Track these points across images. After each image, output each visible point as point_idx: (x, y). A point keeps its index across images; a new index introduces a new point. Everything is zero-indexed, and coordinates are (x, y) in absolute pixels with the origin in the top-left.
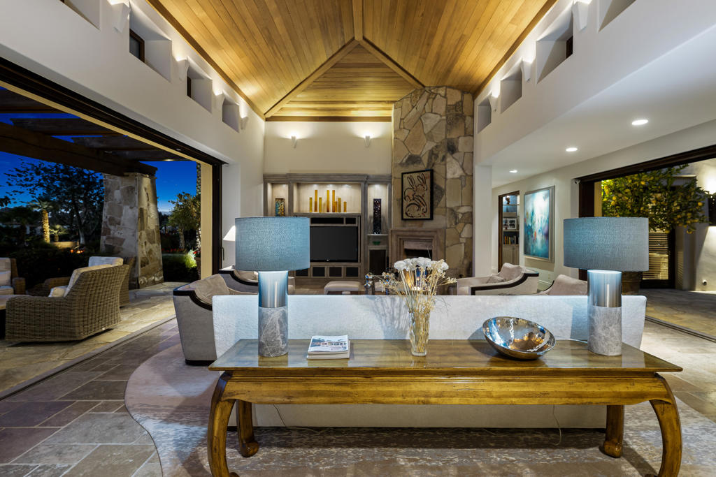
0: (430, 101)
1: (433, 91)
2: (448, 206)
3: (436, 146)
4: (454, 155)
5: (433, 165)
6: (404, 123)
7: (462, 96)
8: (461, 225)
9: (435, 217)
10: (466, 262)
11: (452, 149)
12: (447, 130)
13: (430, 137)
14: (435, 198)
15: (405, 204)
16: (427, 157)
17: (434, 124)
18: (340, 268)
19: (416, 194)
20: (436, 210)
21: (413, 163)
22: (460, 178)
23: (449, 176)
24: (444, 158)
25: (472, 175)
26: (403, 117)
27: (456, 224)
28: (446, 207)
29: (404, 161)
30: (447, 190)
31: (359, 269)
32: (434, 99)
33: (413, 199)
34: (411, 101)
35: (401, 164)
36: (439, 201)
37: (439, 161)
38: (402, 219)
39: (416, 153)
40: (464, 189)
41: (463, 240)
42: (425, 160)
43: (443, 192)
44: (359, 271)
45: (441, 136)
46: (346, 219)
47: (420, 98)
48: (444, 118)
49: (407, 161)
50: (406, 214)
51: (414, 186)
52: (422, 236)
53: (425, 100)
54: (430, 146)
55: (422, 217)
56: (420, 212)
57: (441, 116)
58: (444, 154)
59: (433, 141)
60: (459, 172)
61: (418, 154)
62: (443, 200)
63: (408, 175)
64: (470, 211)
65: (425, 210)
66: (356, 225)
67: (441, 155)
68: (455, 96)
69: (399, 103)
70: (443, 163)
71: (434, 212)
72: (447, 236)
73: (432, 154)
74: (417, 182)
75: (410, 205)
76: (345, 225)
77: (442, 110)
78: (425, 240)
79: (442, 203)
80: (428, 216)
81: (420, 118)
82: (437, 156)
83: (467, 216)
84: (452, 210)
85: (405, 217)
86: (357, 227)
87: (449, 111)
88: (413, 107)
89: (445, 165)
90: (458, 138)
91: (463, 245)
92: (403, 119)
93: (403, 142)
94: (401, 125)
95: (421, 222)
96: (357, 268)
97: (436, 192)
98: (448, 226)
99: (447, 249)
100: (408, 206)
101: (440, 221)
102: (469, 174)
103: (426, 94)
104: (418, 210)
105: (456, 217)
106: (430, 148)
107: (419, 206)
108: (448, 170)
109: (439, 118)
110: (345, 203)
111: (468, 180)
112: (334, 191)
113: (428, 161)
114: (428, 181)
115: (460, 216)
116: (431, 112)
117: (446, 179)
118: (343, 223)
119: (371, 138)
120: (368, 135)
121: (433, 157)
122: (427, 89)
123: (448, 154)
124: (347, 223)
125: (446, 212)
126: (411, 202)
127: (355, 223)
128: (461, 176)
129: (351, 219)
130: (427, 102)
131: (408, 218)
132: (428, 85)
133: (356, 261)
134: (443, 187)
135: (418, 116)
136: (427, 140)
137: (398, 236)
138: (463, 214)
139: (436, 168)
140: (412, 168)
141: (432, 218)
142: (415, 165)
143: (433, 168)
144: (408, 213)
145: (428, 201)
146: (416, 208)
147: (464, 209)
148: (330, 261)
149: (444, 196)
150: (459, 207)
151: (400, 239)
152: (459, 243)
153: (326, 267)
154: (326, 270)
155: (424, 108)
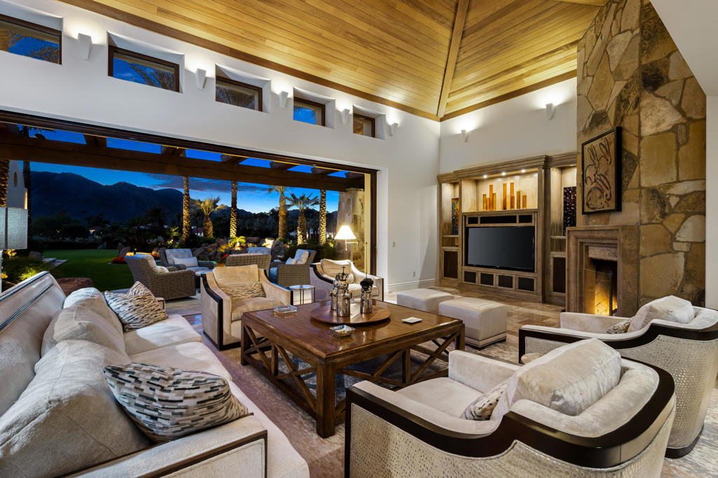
0: (618, 15)
2: (644, 184)
3: (626, 87)
4: (659, 90)
5: (622, 120)
6: (587, 68)
8: (677, 218)
9: (625, 205)
10: (689, 288)
11: (655, 82)
12: (642, 50)
13: (617, 75)
15: (586, 190)
16: (614, 109)
17: (623, 50)
18: (512, 278)
19: (599, 173)
20: (626, 194)
21: (598, 124)
22: (674, 128)
23: (647, 130)
24: (638, 102)
25: (703, 120)
26: (586, 59)
27: (664, 215)
28: (640, 187)
29: (587, 125)
30: (643, 156)
31: (535, 281)
32: (623, 9)
33: (595, 181)
34: (595, 29)
35: (584, 131)
36: (630, 178)
37: (630, 109)
38: (584, 213)
39: (601, 106)
40: (683, 149)
41: (680, 247)
42: (612, 114)
43: (635, 160)
44: (535, 284)
45: (632, 66)
46: (520, 216)
47: (606, 18)
48: (638, 31)
49: (590, 125)
50: (588, 204)
51: (596, 161)
53: (612, 18)
54: (618, 89)
55: (606, 208)
56: (603, 200)
57: (632, 31)
58: (637, 94)
59: (623, 79)
60: (671, 121)
61: (603, 108)
62: (635, 175)
63: (590, 145)
64: (697, 189)
65: (609, 196)
66: (532, 224)
67: (632, 100)
69: (582, 40)
70: (636, 111)
71: (623, 197)
72: (643, 238)
73: (622, 101)
74: (599, 154)
75: (590, 191)
76: (518, 224)
77: (635, 19)
79: (634, 182)
80: (612, 206)
81: (605, 50)
82: (627, 101)
83: (690, 199)
84: (653, 191)
85: (587, 210)
86: (534, 227)
88: (597, 37)
89: (639, 114)
90: (668, 56)
91: (681, 255)
92: (587, 62)
93: (587, 97)
94: (584, 72)
95: (606, 216)
96: (533, 280)
97: (626, 163)
98: (645, 220)
99: (642, 261)
100: (589, 194)
101: (633, 212)
104: (600, 198)
105: (664, 204)
106: (618, 92)
107: (602, 192)
108: (643, 122)
109: (630, 36)
110: (525, 197)
111: (694, 126)
112: (512, 184)
113: (616, 114)
114: (613, 148)
115: (673, 201)
116: (620, 32)
117: (640, 138)
118: (515, 222)
120: (548, 103)
121: (622, 105)
123: (646, 93)
124: (520, 222)
125: (640, 196)
126: (592, 186)
128: (676, 125)
129: (526, 218)
130: (614, 19)
131: (590, 210)
133: (533, 271)
134: (635, 152)
135: (603, 47)
136: (615, 80)
137: (577, 238)
138: (681, 197)
139: (626, 123)
140: (596, 132)
141: (619, 208)
142: (600, 127)
143: (622, 124)
144: (590, 203)
146: (598, 194)
147: (684, 188)
148: (500, 268)
149: (637, 168)
150: (670, 185)
151: (581, 243)
152: (672, 251)
153: (495, 275)
154: (494, 277)
155: (611, 30)
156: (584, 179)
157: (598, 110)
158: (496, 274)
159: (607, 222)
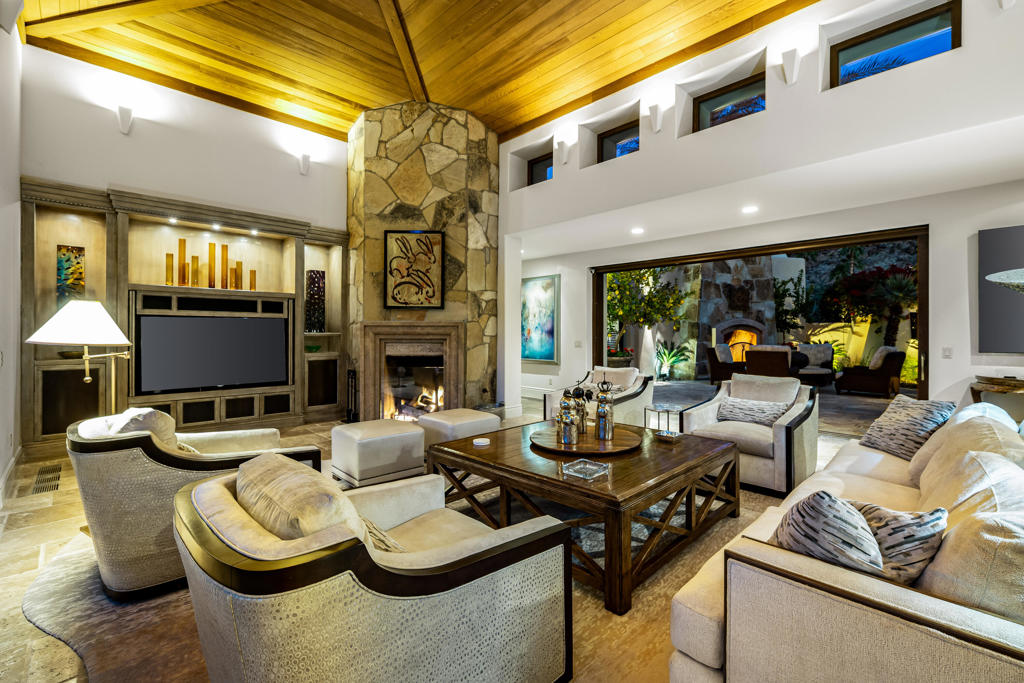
0: (439, 126)
1: (443, 111)
2: (469, 289)
3: (450, 198)
4: (477, 215)
5: (444, 225)
6: (386, 149)
7: (486, 133)
8: (485, 317)
9: (448, 304)
10: (490, 370)
11: (475, 207)
12: (468, 176)
13: (438, 180)
14: (447, 275)
15: (391, 281)
16: (433, 212)
17: (446, 162)
18: (252, 399)
19: (414, 267)
20: (450, 294)
21: (406, 217)
22: (484, 250)
23: (471, 245)
24: (463, 218)
25: (497, 249)
26: (384, 138)
27: (480, 315)
28: (466, 290)
29: (387, 212)
30: (469, 264)
31: (291, 397)
32: (445, 124)
33: (408, 275)
34: (401, 116)
35: (381, 216)
36: (456, 281)
37: (454, 220)
38: (386, 307)
39: (411, 200)
40: (488, 266)
41: (486, 340)
42: (429, 215)
43: (461, 268)
44: (291, 401)
45: (457, 183)
46: (264, 303)
47: (419, 116)
48: (465, 157)
49: (392, 213)
50: (394, 298)
51: (410, 255)
52: (428, 334)
53: (430, 122)
54: (437, 195)
55: (426, 304)
56: (422, 297)
57: (459, 154)
58: (464, 211)
59: (445, 189)
60: (482, 243)
61: (416, 204)
62: (461, 279)
63: (399, 236)
64: (494, 297)
65: (431, 293)
66: (284, 315)
67: (458, 212)
68: (478, 131)
69: (375, 113)
70: (463, 224)
71: (446, 297)
72: (468, 333)
73: (442, 208)
74: (416, 248)
75: (400, 284)
76: (259, 314)
77: (461, 145)
78: (431, 341)
79: (460, 284)
80: (436, 302)
81: (419, 148)
82: (451, 213)
83: (491, 303)
84: (474, 295)
85: (391, 302)
86: (286, 320)
87: (471, 149)
88: (406, 128)
89: (466, 228)
90: (482, 191)
91: (486, 346)
92: (386, 142)
93: (386, 181)
94: (380, 150)
95: (422, 312)
96: (288, 396)
97: (450, 267)
98: (470, 319)
99: (468, 353)
100: (396, 287)
101: (457, 311)
102: (494, 246)
103: (431, 114)
104: (417, 293)
105: (479, 306)
106: (439, 198)
107: (420, 288)
108: (470, 237)
109: (454, 155)
110: (253, 273)
111: (493, 252)
112: (225, 248)
113: (435, 217)
114: (437, 249)
115: (484, 304)
116: (441, 143)
117: (467, 249)
118: (255, 310)
119: (312, 160)
120: (307, 153)
121: (445, 212)
122: (433, 106)
123: (470, 213)
124: (264, 311)
125: (467, 298)
126: (403, 280)
127: (281, 312)
128: (485, 248)
129: (273, 305)
130: (432, 125)
131: (397, 305)
132: (436, 101)
133: (285, 383)
134: (462, 260)
135: (415, 144)
136: (433, 185)
137: (376, 334)
138: (487, 302)
139: (450, 231)
140: (402, 225)
141: (442, 307)
142: (410, 220)
143: (445, 230)
144: (398, 297)
145: (436, 279)
146: (414, 289)
147: (488, 296)
148: (226, 387)
149: (464, 274)
150: (482, 292)
151: (381, 340)
152: (483, 344)
153: (217, 400)
154: (216, 406)
155: (428, 134)
156: (386, 270)
157: (406, 202)
158: (220, 399)
159: (424, 317)
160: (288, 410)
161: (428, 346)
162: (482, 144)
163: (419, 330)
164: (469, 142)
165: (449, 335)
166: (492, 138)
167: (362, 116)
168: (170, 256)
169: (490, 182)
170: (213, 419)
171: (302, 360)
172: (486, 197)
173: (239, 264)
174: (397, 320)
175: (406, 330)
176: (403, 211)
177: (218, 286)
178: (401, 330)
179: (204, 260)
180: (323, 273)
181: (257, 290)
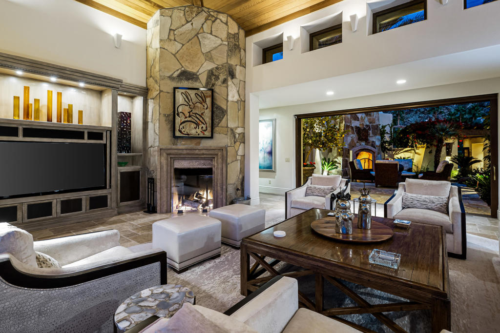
0: (209, 22)
1: (212, 13)
2: (229, 126)
3: (217, 68)
4: (233, 80)
5: (213, 85)
6: (174, 35)
7: (239, 30)
8: (238, 144)
10: (241, 177)
11: (232, 75)
12: (228, 55)
13: (209, 56)
14: (215, 117)
15: (178, 120)
16: (205, 77)
17: (214, 46)
18: (81, 199)
19: (194, 111)
20: (216, 129)
21: (188, 79)
22: (237, 102)
23: (230, 99)
24: (225, 81)
25: (245, 101)
26: (173, 28)
27: (235, 142)
28: (227, 127)
29: (175, 75)
30: (228, 110)
31: (109, 197)
32: (213, 22)
33: (190, 116)
34: (185, 14)
35: (171, 78)
36: (221, 121)
37: (219, 82)
38: (174, 137)
39: (191, 69)
40: (239, 112)
41: (239, 158)
42: (203, 78)
43: (224, 112)
44: (109, 200)
45: (221, 59)
46: (89, 133)
47: (196, 15)
48: (226, 43)
49: (179, 76)
50: (180, 131)
51: (191, 103)
52: (203, 154)
53: (203, 20)
54: (209, 66)
55: (202, 135)
56: (199, 131)
57: (222, 41)
58: (225, 77)
59: (214, 62)
60: (236, 98)
61: (195, 71)
62: (224, 120)
63: (183, 91)
64: (243, 132)
65: (204, 128)
66: (104, 142)
67: (222, 77)
68: (234, 28)
69: (167, 11)
70: (225, 85)
71: (214, 130)
72: (228, 154)
73: (211, 74)
74: (194, 99)
75: (184, 122)
76: (86, 141)
77: (224, 36)
78: (204, 159)
79: (223, 123)
80: (208, 134)
81: (197, 35)
82: (217, 78)
83: (241, 135)
84: (232, 130)
85: (178, 134)
86: (105, 145)
87: (230, 38)
88: (188, 22)
89: (227, 87)
90: (236, 65)
91: (239, 161)
92: (174, 30)
93: (174, 55)
94: (170, 35)
95: (198, 140)
97: (217, 112)
98: (229, 145)
100: (181, 124)
101: (221, 140)
102: (243, 100)
103: (205, 15)
104: (195, 128)
105: (235, 137)
106: (210, 68)
107: (198, 125)
108: (229, 93)
109: (219, 42)
110: (81, 113)
111: (242, 103)
112: (59, 95)
113: (207, 80)
114: (209, 100)
115: (237, 136)
116: (211, 34)
117: (227, 101)
118: (83, 138)
119: (123, 38)
120: (120, 33)
121: (213, 78)
122: (206, 10)
123: (229, 78)
124: (89, 138)
125: (228, 131)
126: (186, 119)
127: (102, 139)
128: (238, 100)
129: (96, 134)
130: (205, 22)
131: (182, 135)
132: (207, 7)
133: (105, 188)
134: (225, 108)
135: (194, 33)
136: (206, 60)
137: (168, 154)
138: (239, 134)
139: (217, 89)
140: (186, 84)
141: (212, 137)
142: (190, 81)
143: (213, 88)
144: (183, 130)
145: (208, 120)
146: (193, 125)
147: (239, 130)
149: (226, 116)
150: (236, 128)
151: (171, 158)
152: (237, 160)
153: (54, 202)
154: (54, 205)
155: (202, 27)
156: (175, 113)
157: (188, 70)
158: (56, 200)
159: (199, 143)
160: (106, 205)
161: (202, 162)
162: (236, 36)
163: (197, 152)
164: (228, 34)
165: (217, 155)
166: (242, 33)
167: (158, 13)
168: (16, 98)
169: (241, 60)
170: (51, 215)
171: (116, 171)
172: (238, 70)
173: (70, 106)
174: (182, 145)
175: (188, 151)
176: (186, 75)
177: (55, 120)
178: (185, 152)
179: (44, 102)
180: (130, 114)
181: (84, 124)
